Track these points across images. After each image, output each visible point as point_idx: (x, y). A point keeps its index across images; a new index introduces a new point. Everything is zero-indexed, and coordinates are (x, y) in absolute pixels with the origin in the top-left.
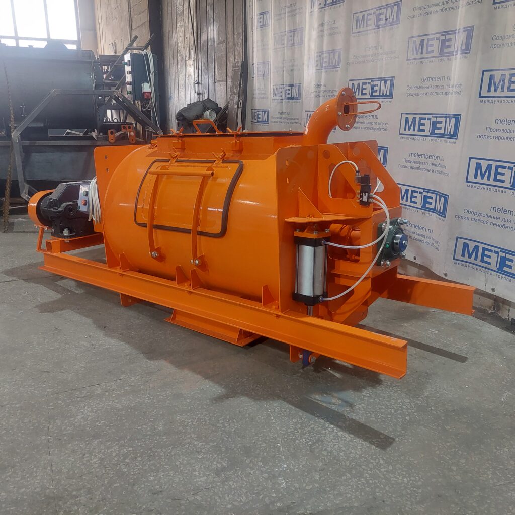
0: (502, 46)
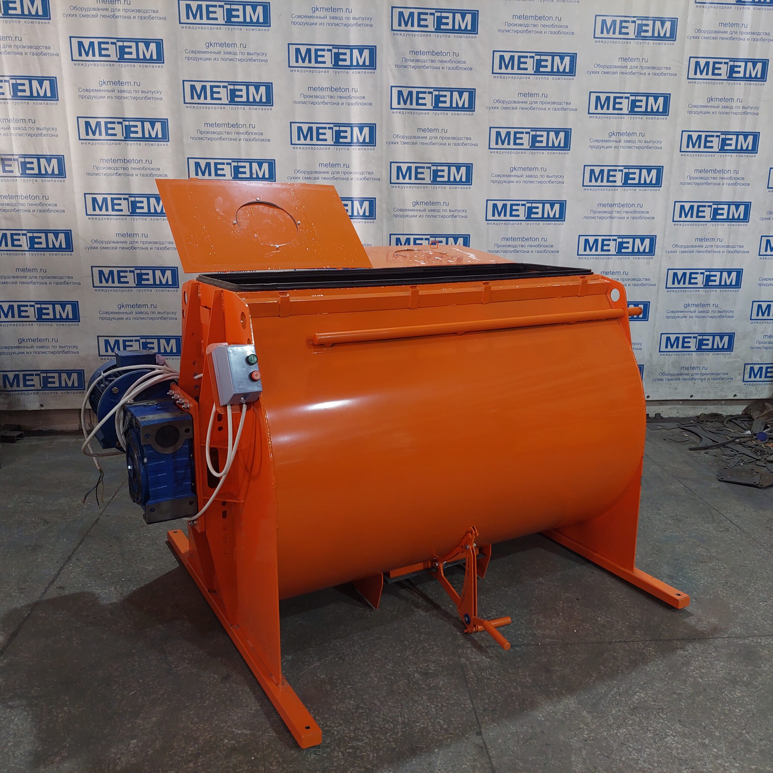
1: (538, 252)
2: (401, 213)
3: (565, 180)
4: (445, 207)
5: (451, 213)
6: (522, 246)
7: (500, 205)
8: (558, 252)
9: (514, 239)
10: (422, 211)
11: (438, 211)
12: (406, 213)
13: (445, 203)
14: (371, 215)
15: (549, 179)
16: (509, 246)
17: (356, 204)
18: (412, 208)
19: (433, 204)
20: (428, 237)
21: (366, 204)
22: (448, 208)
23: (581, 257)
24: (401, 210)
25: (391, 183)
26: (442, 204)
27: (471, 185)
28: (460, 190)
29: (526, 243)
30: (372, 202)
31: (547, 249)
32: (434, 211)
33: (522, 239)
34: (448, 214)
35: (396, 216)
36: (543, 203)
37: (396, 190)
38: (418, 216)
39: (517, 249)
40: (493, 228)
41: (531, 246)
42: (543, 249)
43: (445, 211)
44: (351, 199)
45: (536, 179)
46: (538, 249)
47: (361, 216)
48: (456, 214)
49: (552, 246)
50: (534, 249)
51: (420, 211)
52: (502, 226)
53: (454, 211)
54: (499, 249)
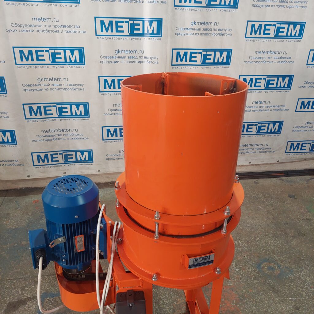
0: (183, 34)
1: (280, 62)
2: (181, 31)
3: (308, 5)
4: (216, 27)
5: (220, 32)
6: (269, 58)
7: (257, 25)
8: (293, 62)
9: (264, 53)
10: (198, 30)
11: (210, 30)
12: (185, 32)
13: (216, 24)
14: (158, 33)
15: (296, 4)
16: (260, 58)
17: (147, 24)
18: (190, 27)
19: (207, 24)
20: (201, 51)
21: (155, 24)
22: (217, 27)
23: (309, 66)
24: (181, 29)
25: (175, 6)
26: (213, 24)
27: (237, 8)
28: (228, 12)
29: (272, 56)
30: (159, 22)
31: (286, 60)
32: (207, 30)
33: (270, 53)
34: (217, 32)
35: (177, 34)
36: (289, 24)
37: (179, 12)
38: (194, 34)
39: (265, 60)
40: (250, 43)
41: (275, 58)
42: (283, 60)
43: (215, 30)
44: (142, 20)
45: (287, 4)
46: (280, 60)
47: (150, 34)
48: (223, 32)
49: (290, 58)
50: (277, 60)
51: (197, 30)
52: (257, 42)
53: (222, 30)
54: (252, 60)
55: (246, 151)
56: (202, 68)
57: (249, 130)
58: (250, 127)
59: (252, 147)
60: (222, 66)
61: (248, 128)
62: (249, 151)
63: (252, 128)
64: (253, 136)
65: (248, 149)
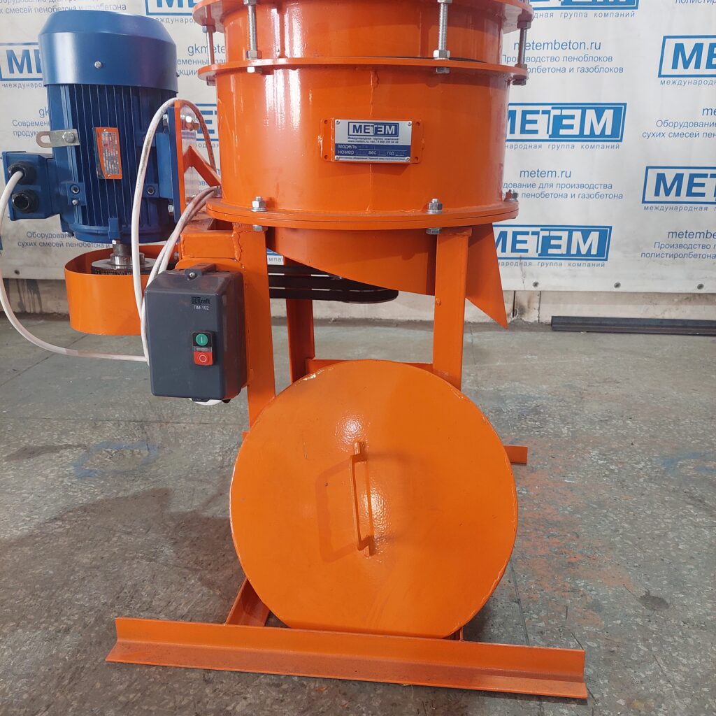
55: (687, 251)
56: (563, 15)
57: (695, 190)
58: (696, 180)
59: (706, 242)
60: (615, 11)
61: (691, 184)
62: (695, 251)
63: (703, 185)
64: (706, 209)
65: (692, 247)
